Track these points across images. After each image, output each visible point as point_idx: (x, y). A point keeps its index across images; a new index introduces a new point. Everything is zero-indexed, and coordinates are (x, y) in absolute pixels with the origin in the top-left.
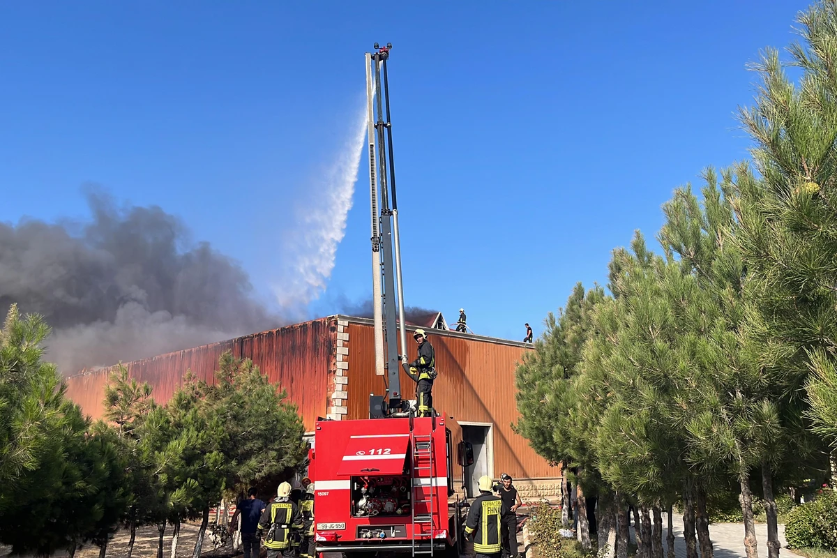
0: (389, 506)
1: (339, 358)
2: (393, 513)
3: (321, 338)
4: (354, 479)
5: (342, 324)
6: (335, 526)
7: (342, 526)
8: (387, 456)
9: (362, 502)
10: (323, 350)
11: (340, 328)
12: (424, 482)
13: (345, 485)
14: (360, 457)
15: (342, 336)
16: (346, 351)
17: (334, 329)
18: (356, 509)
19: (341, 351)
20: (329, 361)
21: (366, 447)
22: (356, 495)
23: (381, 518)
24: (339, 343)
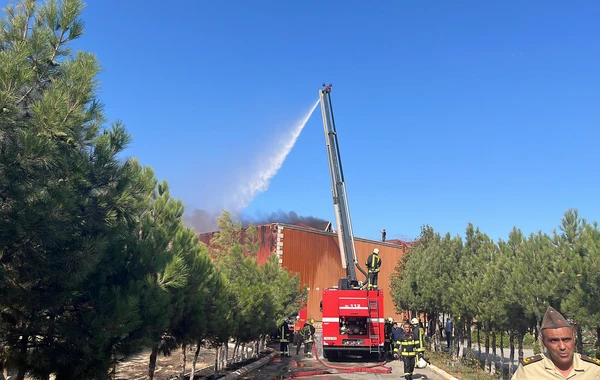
0: (356, 330)
1: (278, 248)
2: (358, 334)
3: (267, 235)
4: (340, 317)
5: (280, 228)
6: (332, 338)
7: (335, 338)
8: (359, 307)
9: (343, 328)
10: (267, 242)
11: (279, 231)
12: (373, 320)
13: (337, 320)
14: (347, 307)
15: (280, 236)
16: (282, 244)
17: (275, 231)
18: (341, 331)
19: (279, 244)
20: (272, 250)
21: (349, 303)
22: (341, 325)
23: (352, 336)
24: (278, 239)
